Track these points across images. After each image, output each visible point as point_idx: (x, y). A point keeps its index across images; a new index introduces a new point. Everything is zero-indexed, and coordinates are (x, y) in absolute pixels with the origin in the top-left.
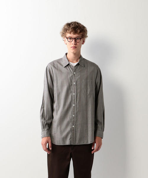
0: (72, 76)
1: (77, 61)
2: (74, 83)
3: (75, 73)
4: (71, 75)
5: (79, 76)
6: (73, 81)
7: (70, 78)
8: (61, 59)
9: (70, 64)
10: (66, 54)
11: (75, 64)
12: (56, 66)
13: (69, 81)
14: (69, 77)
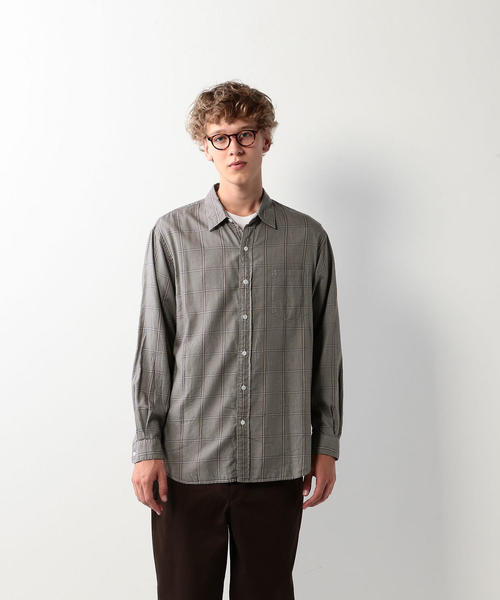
0: (237, 260)
1: (252, 209)
2: (245, 282)
3: (246, 249)
4: (233, 256)
5: (261, 259)
6: (242, 273)
7: (231, 263)
8: (199, 204)
9: (230, 220)
10: (217, 187)
11: (244, 220)
12: (183, 227)
13: (229, 273)
14: (227, 262)
